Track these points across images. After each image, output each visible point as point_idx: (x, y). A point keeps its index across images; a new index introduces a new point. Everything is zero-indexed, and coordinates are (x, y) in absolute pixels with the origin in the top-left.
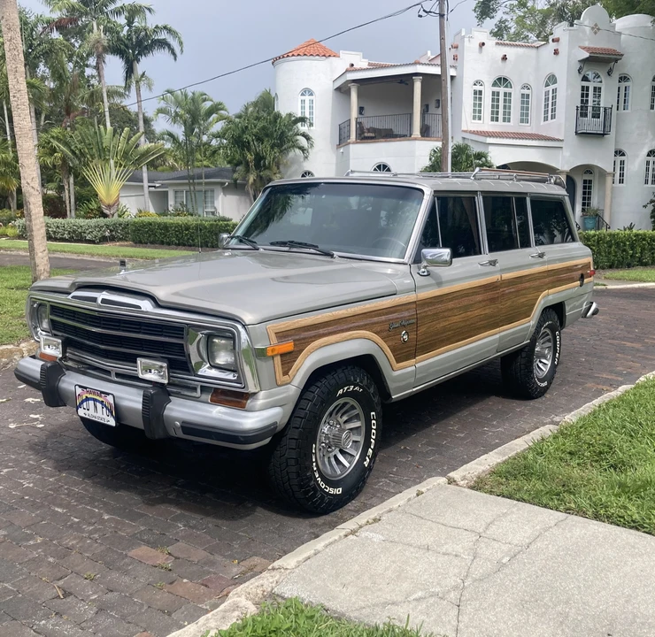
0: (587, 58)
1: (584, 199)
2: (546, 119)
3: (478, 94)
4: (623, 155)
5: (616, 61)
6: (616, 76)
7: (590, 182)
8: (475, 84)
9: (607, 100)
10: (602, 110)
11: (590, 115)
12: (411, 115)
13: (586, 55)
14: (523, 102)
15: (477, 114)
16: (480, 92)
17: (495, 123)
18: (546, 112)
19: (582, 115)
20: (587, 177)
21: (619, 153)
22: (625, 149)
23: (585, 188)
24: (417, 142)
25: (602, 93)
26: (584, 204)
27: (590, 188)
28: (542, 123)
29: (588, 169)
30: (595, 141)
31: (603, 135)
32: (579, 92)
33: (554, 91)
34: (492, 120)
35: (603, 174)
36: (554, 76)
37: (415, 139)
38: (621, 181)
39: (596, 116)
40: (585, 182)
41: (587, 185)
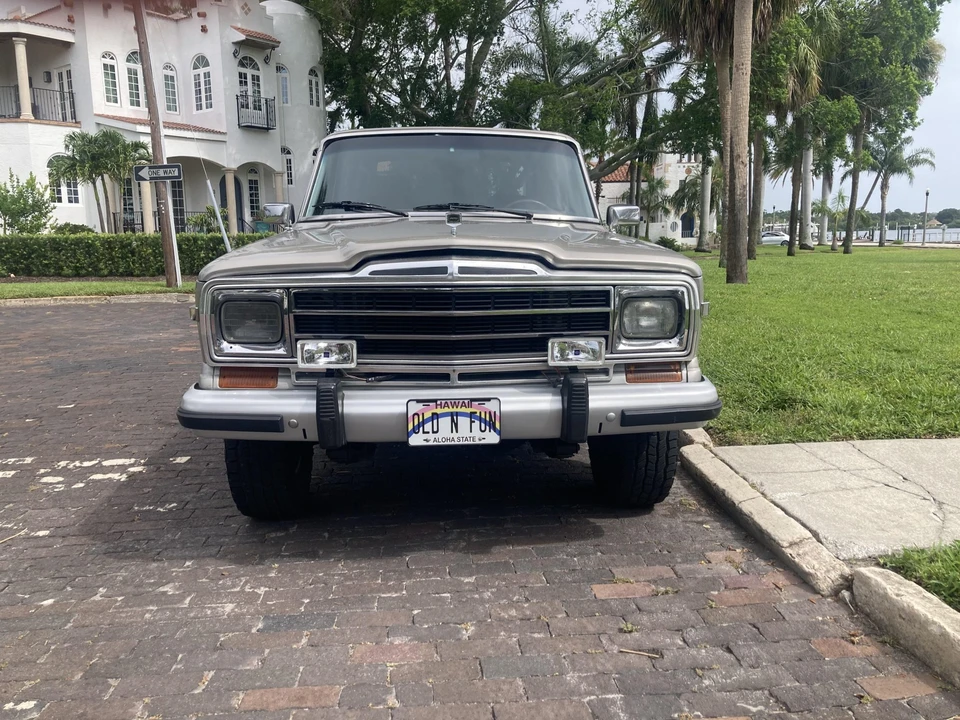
0: (243, 41)
1: (252, 201)
2: (199, 107)
3: (110, 70)
4: (289, 153)
5: (273, 48)
6: (273, 64)
7: (256, 182)
8: (103, 57)
9: (267, 91)
10: (263, 101)
11: (251, 105)
12: (17, 88)
13: (243, 37)
14: (167, 85)
15: (112, 96)
16: (112, 68)
17: (136, 108)
18: (199, 99)
19: (243, 106)
20: (252, 177)
21: (285, 151)
22: (291, 148)
23: (251, 188)
24: (29, 125)
25: (261, 83)
26: (252, 208)
27: (257, 189)
28: (195, 112)
29: (251, 168)
30: (259, 137)
31: (268, 129)
32: (237, 79)
33: (207, 75)
34: (132, 104)
35: (269, 172)
36: (203, 58)
37: (27, 121)
38: (290, 182)
39: (258, 107)
40: (251, 182)
41: (254, 186)
